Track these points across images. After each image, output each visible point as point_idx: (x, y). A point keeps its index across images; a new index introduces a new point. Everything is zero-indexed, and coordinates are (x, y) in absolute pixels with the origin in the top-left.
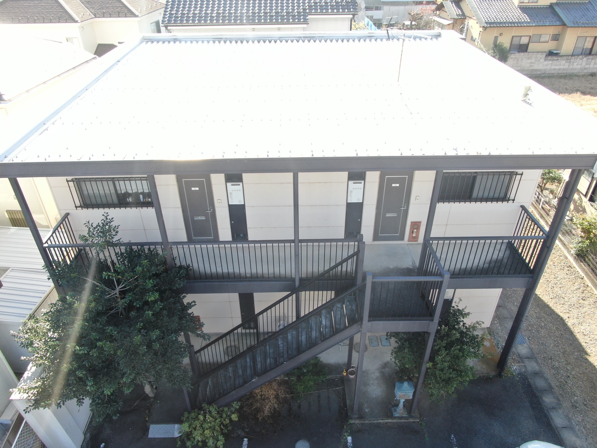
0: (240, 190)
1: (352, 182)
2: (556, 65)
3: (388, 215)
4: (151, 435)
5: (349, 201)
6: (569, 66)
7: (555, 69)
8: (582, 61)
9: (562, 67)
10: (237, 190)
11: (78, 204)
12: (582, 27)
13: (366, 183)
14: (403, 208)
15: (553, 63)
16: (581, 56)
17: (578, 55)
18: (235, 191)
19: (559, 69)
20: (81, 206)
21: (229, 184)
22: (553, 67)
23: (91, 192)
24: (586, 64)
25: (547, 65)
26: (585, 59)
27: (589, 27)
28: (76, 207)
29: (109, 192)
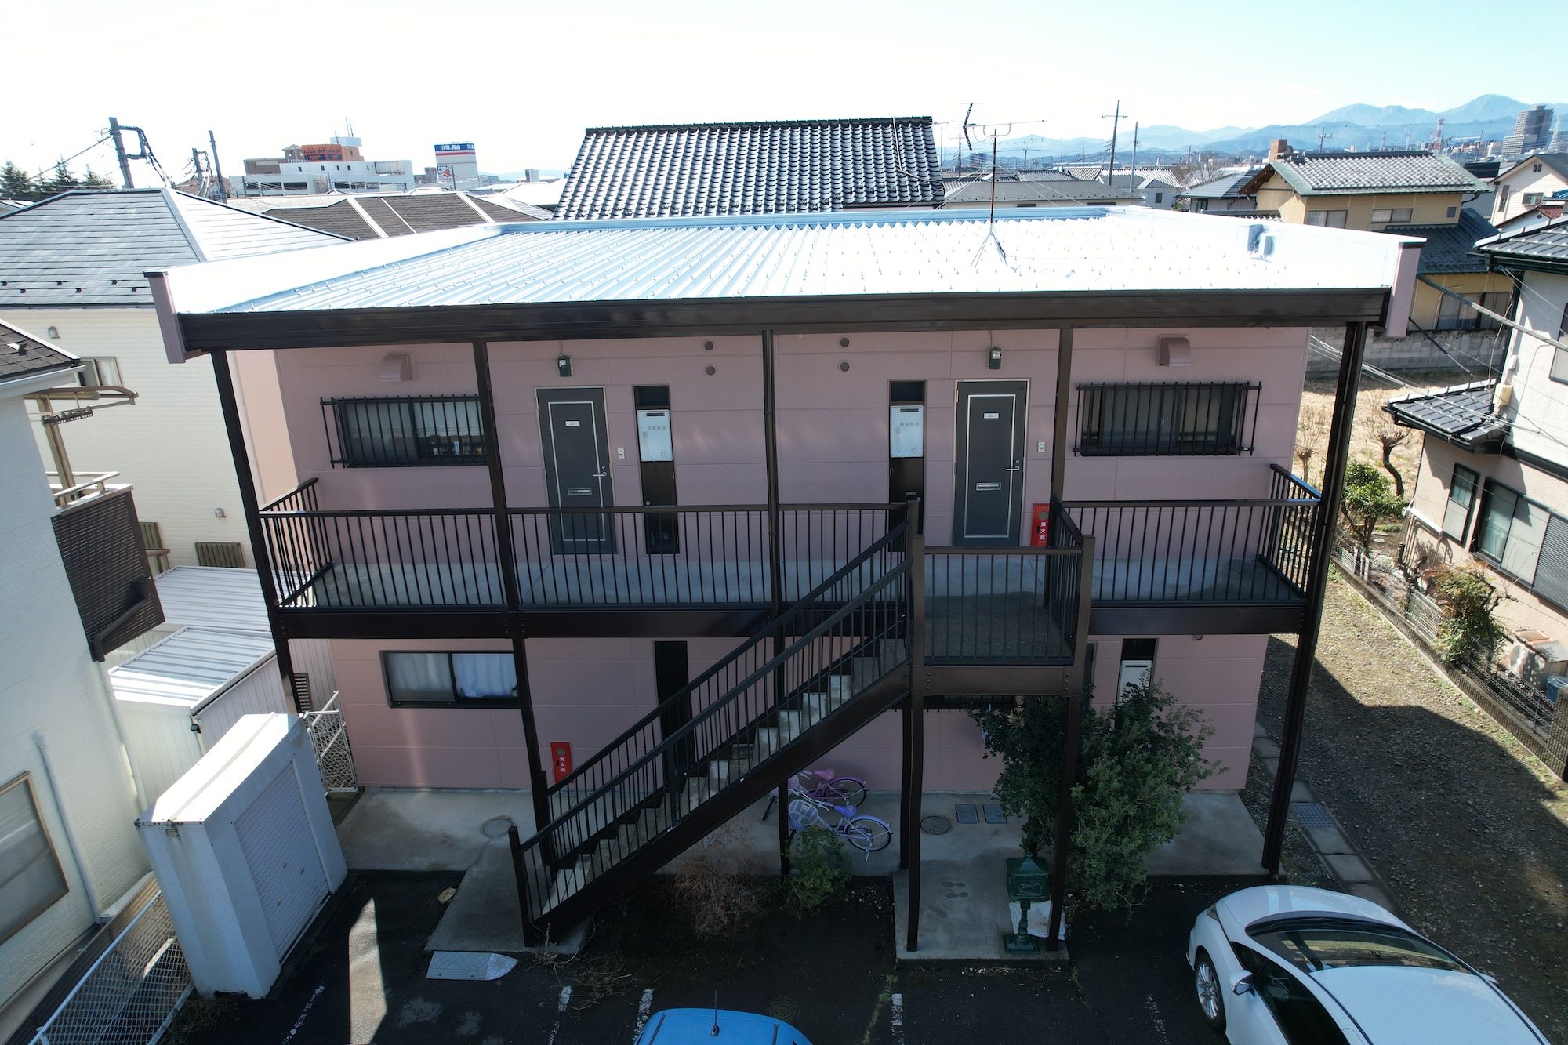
0: (664, 428)
1: (899, 408)
2: (1402, 351)
3: (982, 486)
4: (432, 973)
5: (894, 455)
6: (1431, 353)
7: (1399, 360)
8: (1460, 343)
9: (1415, 355)
10: (659, 428)
11: (337, 456)
12: (1448, 274)
13: (929, 411)
14: (1012, 470)
15: (1394, 346)
16: (1455, 332)
17: (1449, 331)
18: (654, 428)
19: (1411, 360)
20: (342, 462)
21: (642, 414)
22: (1395, 355)
23: (365, 434)
24: (1471, 348)
25: (1380, 351)
26: (1466, 337)
27: (1463, 273)
28: (333, 462)
29: (401, 436)
